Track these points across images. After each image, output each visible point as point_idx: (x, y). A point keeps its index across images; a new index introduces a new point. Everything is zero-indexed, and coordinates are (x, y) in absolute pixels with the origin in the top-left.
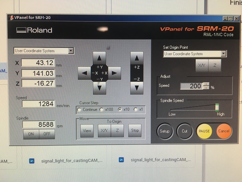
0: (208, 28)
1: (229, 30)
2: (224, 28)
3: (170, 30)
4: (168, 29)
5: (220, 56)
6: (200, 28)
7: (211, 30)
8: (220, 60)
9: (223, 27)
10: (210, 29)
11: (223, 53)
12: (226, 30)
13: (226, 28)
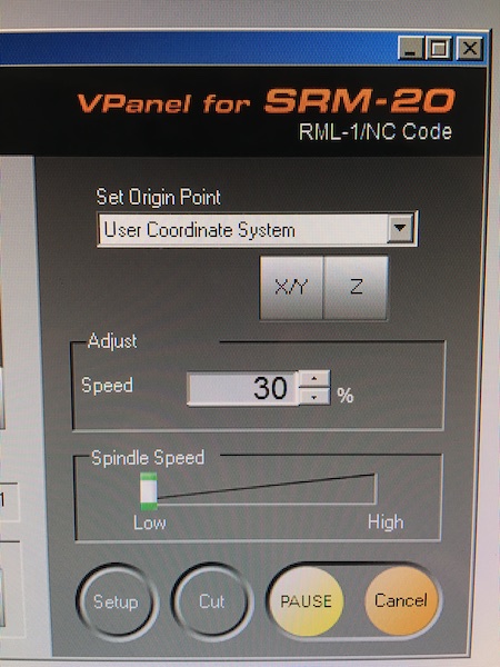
0: (319, 97)
1: (428, 108)
2: (405, 96)
3: (128, 109)
4: (118, 101)
5: (381, 240)
6: (279, 101)
7: (335, 109)
8: (384, 260)
9: (399, 93)
10: (330, 104)
11: (400, 227)
12: (416, 109)
13: (412, 96)
